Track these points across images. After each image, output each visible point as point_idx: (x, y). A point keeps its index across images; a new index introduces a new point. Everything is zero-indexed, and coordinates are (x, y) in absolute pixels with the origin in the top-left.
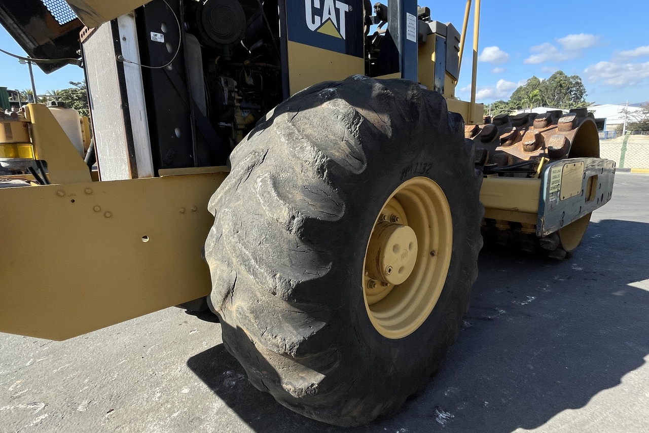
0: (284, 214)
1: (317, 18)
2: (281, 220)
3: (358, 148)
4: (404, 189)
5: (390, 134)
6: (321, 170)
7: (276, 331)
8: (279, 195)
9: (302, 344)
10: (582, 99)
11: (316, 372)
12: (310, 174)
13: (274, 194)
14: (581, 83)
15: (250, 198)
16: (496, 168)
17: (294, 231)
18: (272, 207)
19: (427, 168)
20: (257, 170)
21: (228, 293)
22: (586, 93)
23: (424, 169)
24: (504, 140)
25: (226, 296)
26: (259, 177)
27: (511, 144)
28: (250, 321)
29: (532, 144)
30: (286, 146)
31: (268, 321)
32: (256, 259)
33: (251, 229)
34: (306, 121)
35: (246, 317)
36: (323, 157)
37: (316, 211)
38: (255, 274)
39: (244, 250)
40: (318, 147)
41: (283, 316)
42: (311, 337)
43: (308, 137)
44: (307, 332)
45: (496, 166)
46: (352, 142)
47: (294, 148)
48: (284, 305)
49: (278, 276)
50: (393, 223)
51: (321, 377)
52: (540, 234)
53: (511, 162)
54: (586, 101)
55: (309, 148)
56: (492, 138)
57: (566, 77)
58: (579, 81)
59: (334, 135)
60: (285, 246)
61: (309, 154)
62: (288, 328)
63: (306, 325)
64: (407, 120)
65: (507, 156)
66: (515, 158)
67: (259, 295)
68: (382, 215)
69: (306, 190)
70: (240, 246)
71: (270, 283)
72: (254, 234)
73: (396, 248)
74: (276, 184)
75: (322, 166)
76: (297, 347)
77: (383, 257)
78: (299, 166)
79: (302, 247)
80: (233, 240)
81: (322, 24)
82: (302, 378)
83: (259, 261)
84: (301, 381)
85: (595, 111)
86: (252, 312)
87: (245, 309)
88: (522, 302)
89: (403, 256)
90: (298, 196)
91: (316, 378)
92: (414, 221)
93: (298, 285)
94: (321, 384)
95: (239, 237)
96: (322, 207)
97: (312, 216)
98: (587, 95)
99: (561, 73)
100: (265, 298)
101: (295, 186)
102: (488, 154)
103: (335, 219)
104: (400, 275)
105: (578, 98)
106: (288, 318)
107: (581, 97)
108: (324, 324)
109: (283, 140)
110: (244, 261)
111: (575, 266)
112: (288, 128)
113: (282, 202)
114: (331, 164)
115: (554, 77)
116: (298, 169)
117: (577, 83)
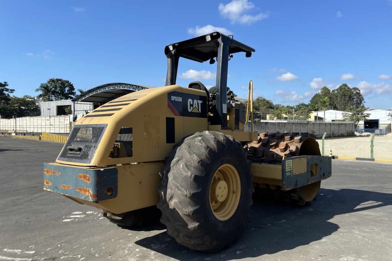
0: (189, 174)
1: (192, 107)
2: (189, 175)
3: (208, 156)
4: (222, 168)
5: (217, 152)
6: (199, 162)
7: (186, 208)
8: (187, 169)
9: (194, 211)
10: (362, 105)
11: (196, 223)
12: (196, 163)
13: (186, 168)
14: (360, 93)
15: (178, 170)
16: (266, 160)
17: (192, 178)
18: (186, 172)
19: (229, 161)
20: (180, 162)
21: (171, 198)
22: (364, 101)
23: (228, 161)
24: (272, 146)
25: (170, 199)
26: (181, 164)
27: (275, 148)
28: (178, 205)
29: (283, 149)
30: (188, 155)
31: (184, 205)
32: (181, 187)
33: (179, 178)
34: (193, 148)
35: (177, 204)
36: (199, 159)
37: (197, 173)
38: (181, 191)
39: (177, 184)
40: (198, 156)
41: (188, 203)
42: (196, 210)
43: (195, 153)
44: (195, 208)
45: (266, 159)
46: (207, 154)
47: (191, 156)
48: (188, 200)
49: (188, 191)
50: (219, 179)
51: (198, 224)
52: (284, 190)
53: (275, 156)
54: (364, 106)
55: (195, 156)
56: (267, 145)
57: (349, 88)
58: (358, 91)
59: (202, 152)
60: (189, 183)
61: (195, 157)
62: (189, 207)
63: (195, 206)
64: (222, 147)
65: (273, 153)
66: (277, 155)
67: (181, 197)
68: (215, 177)
69: (195, 167)
70: (176, 183)
71: (185, 193)
72: (180, 180)
73: (220, 188)
74: (186, 166)
75: (199, 161)
76: (192, 212)
77: (216, 191)
78: (193, 161)
79: (194, 183)
80: (174, 182)
81: (193, 109)
82: (193, 224)
83: (182, 187)
84: (192, 225)
85: (370, 114)
86: (179, 203)
87: (177, 202)
88: (279, 222)
89: (223, 191)
90: (193, 169)
91: (197, 224)
92: (226, 179)
93: (193, 193)
94: (198, 226)
95: (176, 181)
96: (199, 172)
97: (196, 174)
98: (365, 102)
99: (345, 85)
100: (182, 198)
101: (192, 166)
102: (265, 153)
103: (202, 176)
104: (222, 198)
105: (358, 104)
106: (190, 204)
107: (361, 103)
108: (199, 206)
109: (187, 153)
110: (177, 187)
111: (310, 209)
112: (189, 150)
113: (188, 171)
114: (201, 160)
115: (341, 88)
116: (192, 162)
117: (357, 93)
